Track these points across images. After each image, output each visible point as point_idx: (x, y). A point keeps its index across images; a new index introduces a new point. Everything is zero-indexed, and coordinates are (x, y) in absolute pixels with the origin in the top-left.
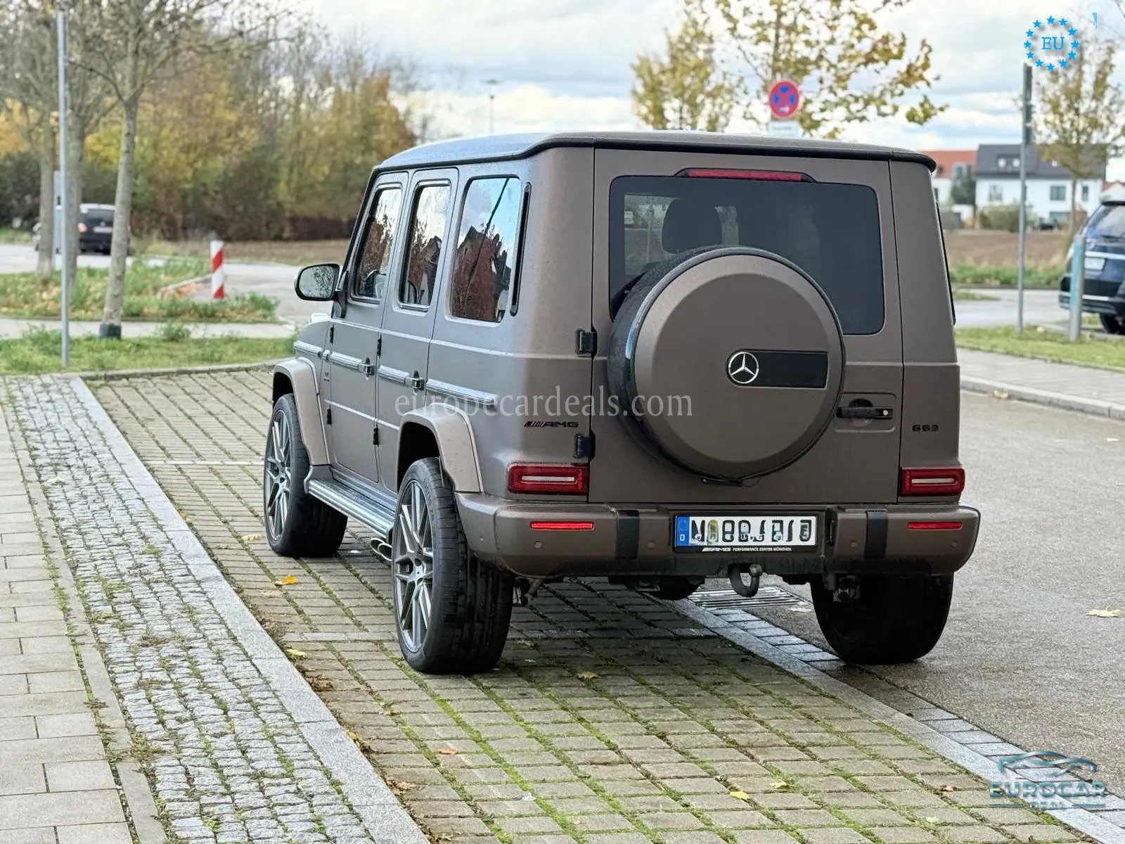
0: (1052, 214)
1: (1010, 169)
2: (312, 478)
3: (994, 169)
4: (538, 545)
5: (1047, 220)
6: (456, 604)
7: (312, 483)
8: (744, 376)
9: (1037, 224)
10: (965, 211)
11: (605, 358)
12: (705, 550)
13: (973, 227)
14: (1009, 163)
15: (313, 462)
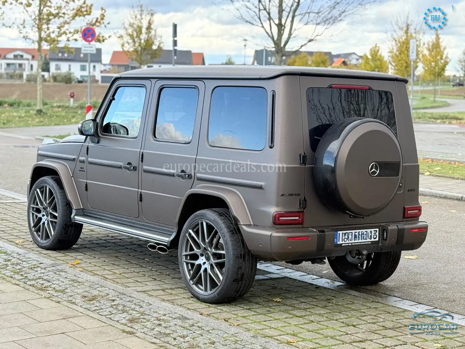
0: (81, 76)
1: (63, 58)
2: (76, 215)
3: (57, 57)
4: (290, 247)
5: (80, 79)
6: (238, 274)
7: (75, 217)
8: (374, 173)
9: (76, 80)
10: (46, 74)
11: (312, 166)
12: (343, 245)
13: (49, 81)
14: (63, 55)
15: (74, 207)
